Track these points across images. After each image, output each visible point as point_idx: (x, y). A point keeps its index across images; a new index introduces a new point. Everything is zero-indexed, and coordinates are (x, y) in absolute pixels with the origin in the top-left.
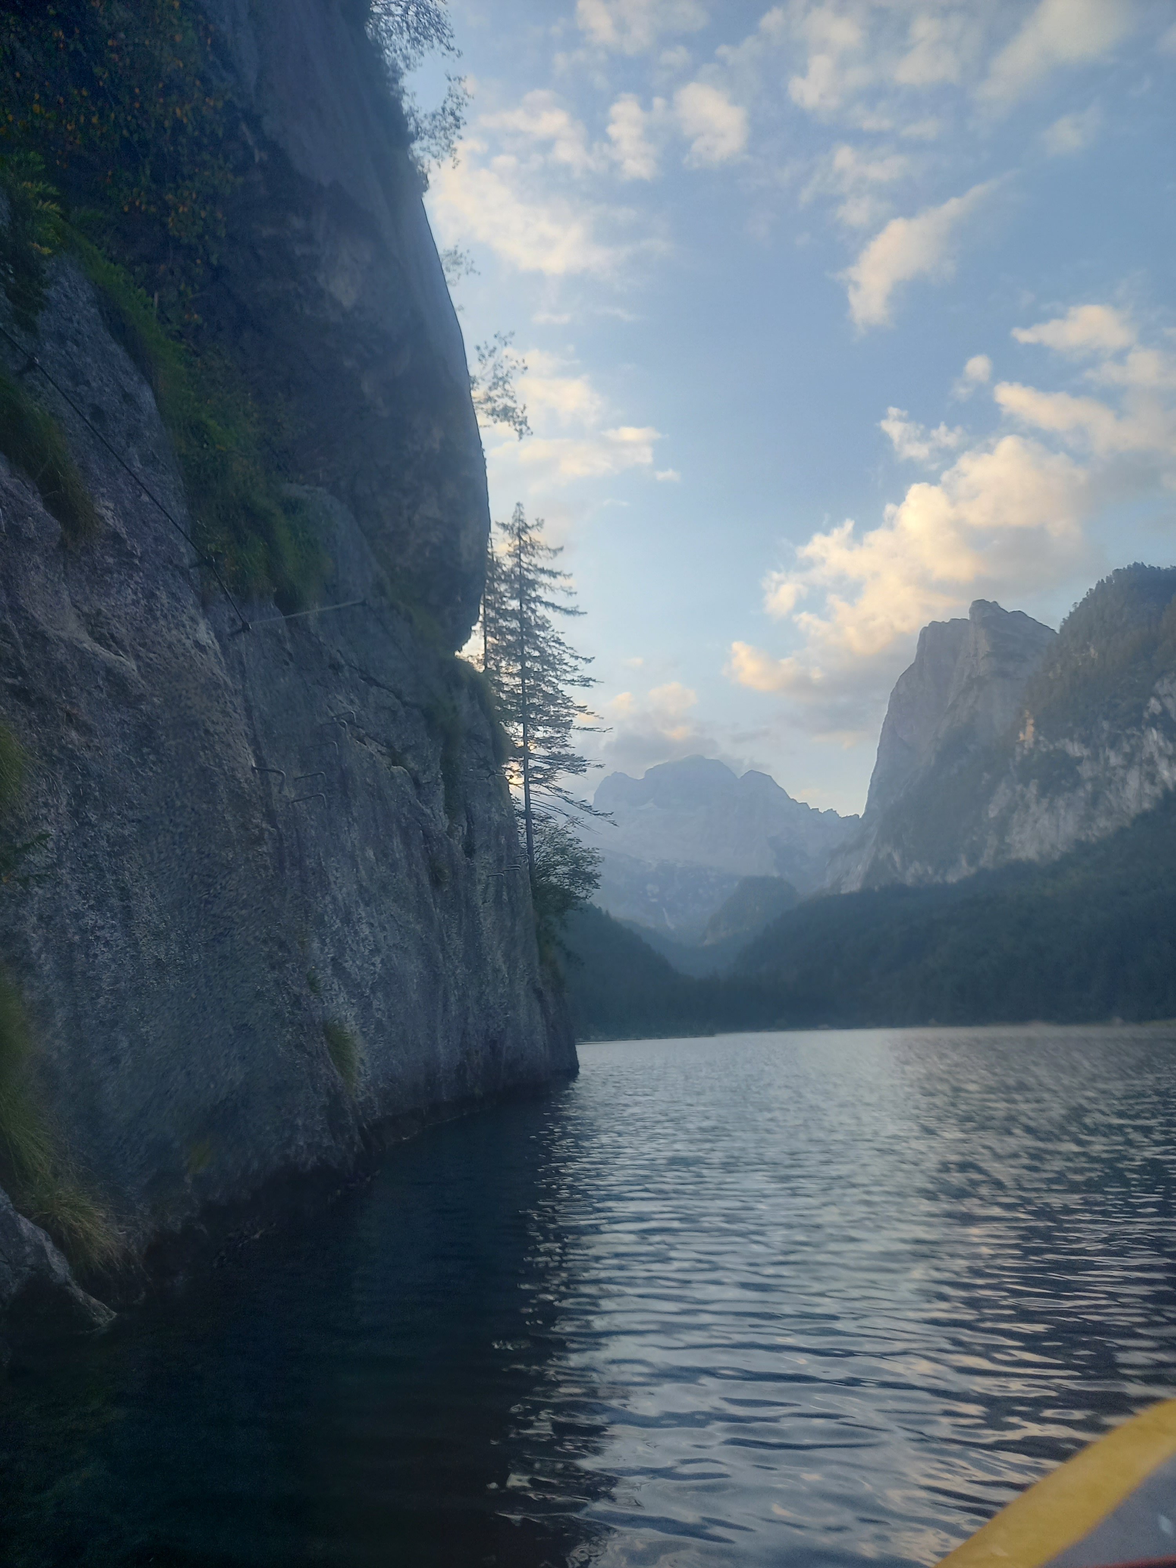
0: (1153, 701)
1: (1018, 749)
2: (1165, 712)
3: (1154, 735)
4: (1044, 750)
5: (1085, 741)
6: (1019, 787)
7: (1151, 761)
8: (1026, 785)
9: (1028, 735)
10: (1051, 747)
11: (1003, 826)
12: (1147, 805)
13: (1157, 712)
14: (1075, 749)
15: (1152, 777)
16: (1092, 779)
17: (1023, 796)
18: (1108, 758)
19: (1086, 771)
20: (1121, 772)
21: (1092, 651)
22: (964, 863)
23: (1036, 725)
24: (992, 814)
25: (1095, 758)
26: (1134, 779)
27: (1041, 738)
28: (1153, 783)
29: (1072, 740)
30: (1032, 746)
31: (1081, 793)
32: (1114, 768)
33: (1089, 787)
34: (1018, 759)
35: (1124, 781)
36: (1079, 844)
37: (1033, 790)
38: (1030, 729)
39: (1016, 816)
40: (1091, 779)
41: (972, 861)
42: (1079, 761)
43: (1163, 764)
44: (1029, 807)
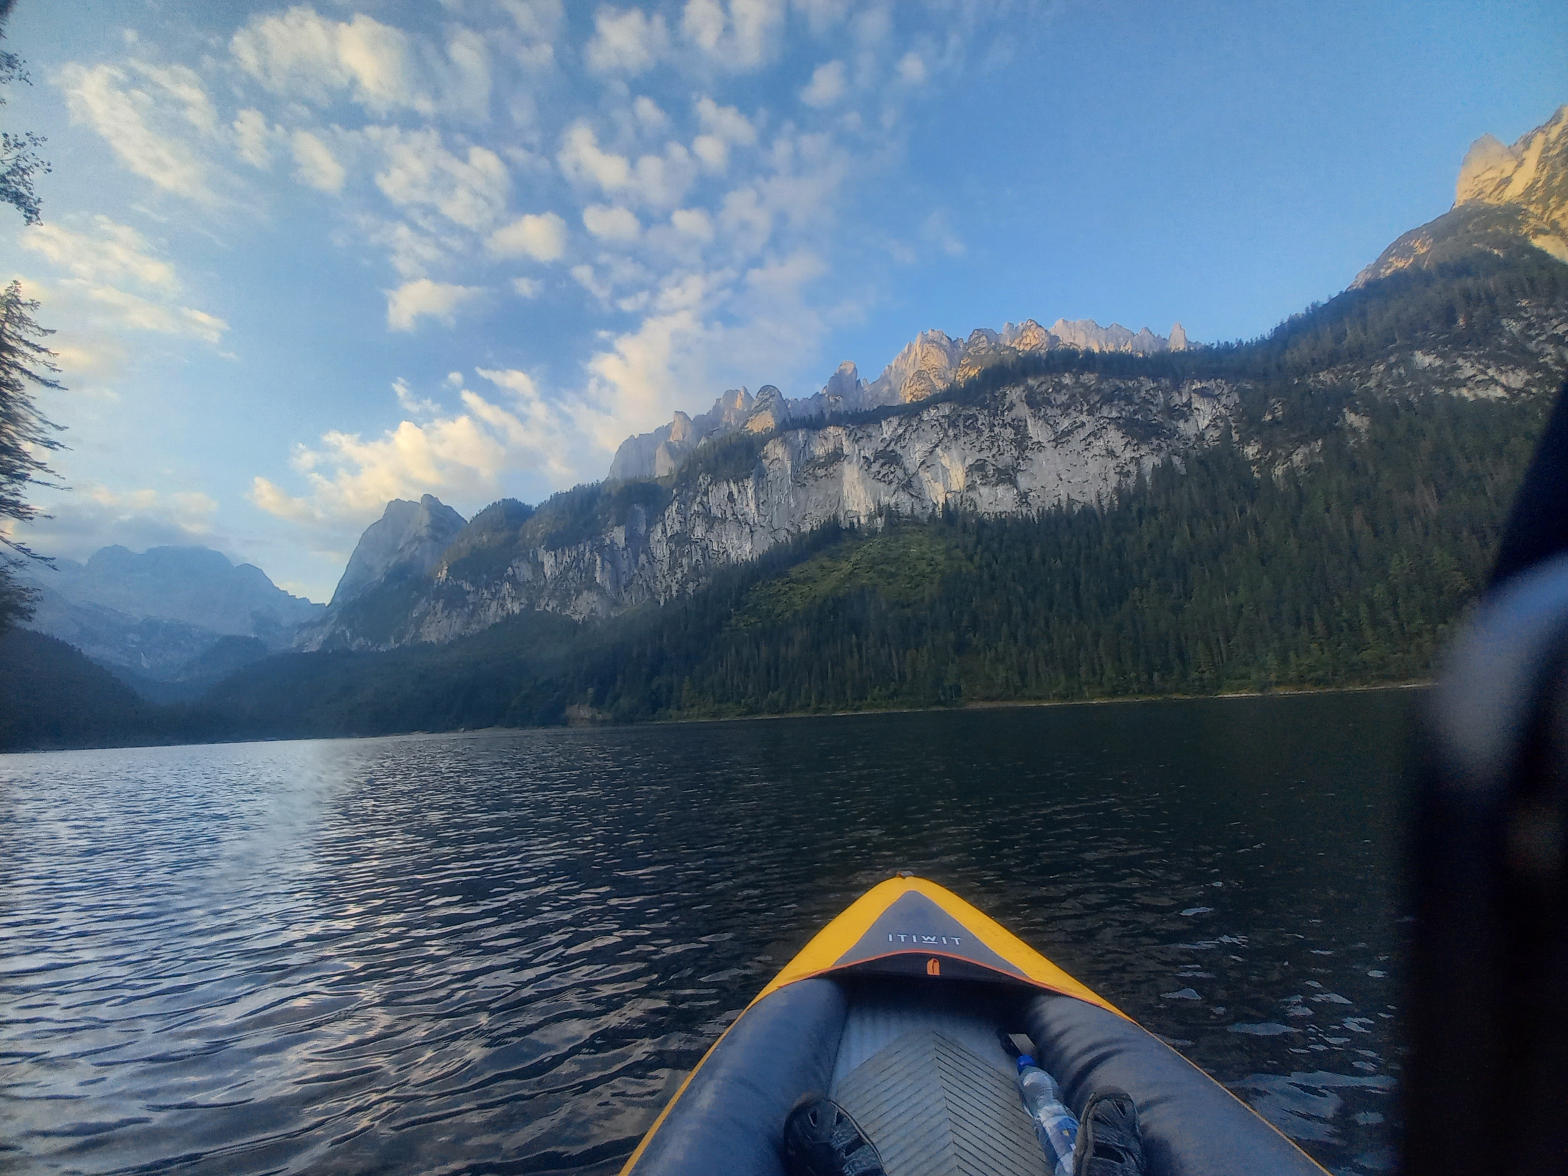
0: (510, 569)
1: (436, 581)
2: (514, 575)
3: (507, 586)
4: (450, 584)
5: (473, 583)
6: (433, 603)
7: (504, 598)
8: (437, 602)
9: (443, 575)
10: (454, 583)
11: (419, 622)
12: (498, 620)
13: (511, 575)
14: (467, 586)
15: (503, 606)
16: (474, 604)
17: (434, 607)
18: (483, 593)
19: (470, 598)
20: (488, 601)
21: (484, 537)
22: (393, 641)
23: (448, 570)
24: (414, 615)
25: (476, 592)
26: (494, 606)
27: (450, 577)
28: (503, 610)
29: (466, 581)
30: (444, 581)
31: (466, 610)
32: (485, 599)
33: (471, 607)
34: (435, 586)
35: (489, 606)
36: (460, 636)
37: (440, 605)
38: (445, 572)
39: (428, 618)
40: (472, 603)
41: (398, 639)
42: (469, 592)
43: (509, 600)
44: (436, 614)
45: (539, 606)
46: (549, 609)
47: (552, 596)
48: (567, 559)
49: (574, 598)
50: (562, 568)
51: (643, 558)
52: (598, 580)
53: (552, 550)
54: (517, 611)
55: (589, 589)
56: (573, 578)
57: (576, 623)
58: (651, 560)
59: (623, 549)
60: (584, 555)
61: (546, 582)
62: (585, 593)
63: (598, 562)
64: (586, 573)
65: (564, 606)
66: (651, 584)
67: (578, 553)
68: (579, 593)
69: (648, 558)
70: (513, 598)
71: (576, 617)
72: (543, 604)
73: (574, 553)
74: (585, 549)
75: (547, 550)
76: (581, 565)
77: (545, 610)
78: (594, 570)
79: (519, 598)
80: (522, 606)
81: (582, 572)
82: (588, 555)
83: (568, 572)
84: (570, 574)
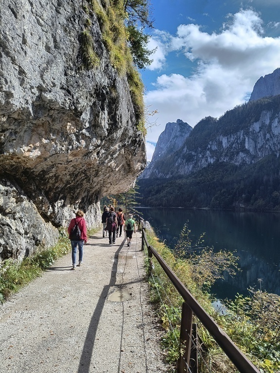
0: (209, 145)
1: (183, 152)
2: (211, 148)
3: (208, 152)
5: (195, 152)
6: (182, 160)
7: (207, 157)
8: (184, 160)
9: (185, 149)
10: (189, 152)
11: (178, 167)
12: (205, 166)
13: (209, 148)
14: (193, 153)
15: (207, 160)
17: (183, 162)
18: (199, 156)
19: (195, 158)
22: (170, 174)
23: (187, 148)
24: (176, 165)
25: (197, 155)
26: (203, 161)
27: (188, 150)
28: (207, 162)
29: (193, 151)
30: (186, 152)
32: (200, 158)
33: (195, 161)
34: (183, 154)
36: (192, 172)
39: (181, 166)
41: (172, 173)
42: (194, 156)
43: (209, 158)
44: (183, 164)
46: (225, 161)
47: (226, 155)
48: (232, 139)
49: (235, 155)
50: (230, 143)
51: (268, 136)
52: (246, 147)
53: (226, 136)
54: (212, 162)
55: (242, 151)
56: (235, 147)
57: (237, 166)
58: (272, 135)
59: (258, 132)
60: (240, 137)
61: (223, 149)
62: (240, 153)
63: (246, 139)
64: (241, 145)
65: (231, 159)
66: (272, 147)
67: (237, 137)
68: (238, 153)
69: (271, 135)
70: (210, 157)
71: (237, 164)
72: (222, 159)
73: (235, 137)
74: (240, 134)
75: (224, 136)
76: (239, 141)
77: (223, 161)
78: (244, 143)
79: (213, 157)
80: (214, 160)
81: (239, 144)
82: (242, 137)
83: (233, 145)
84: (234, 145)
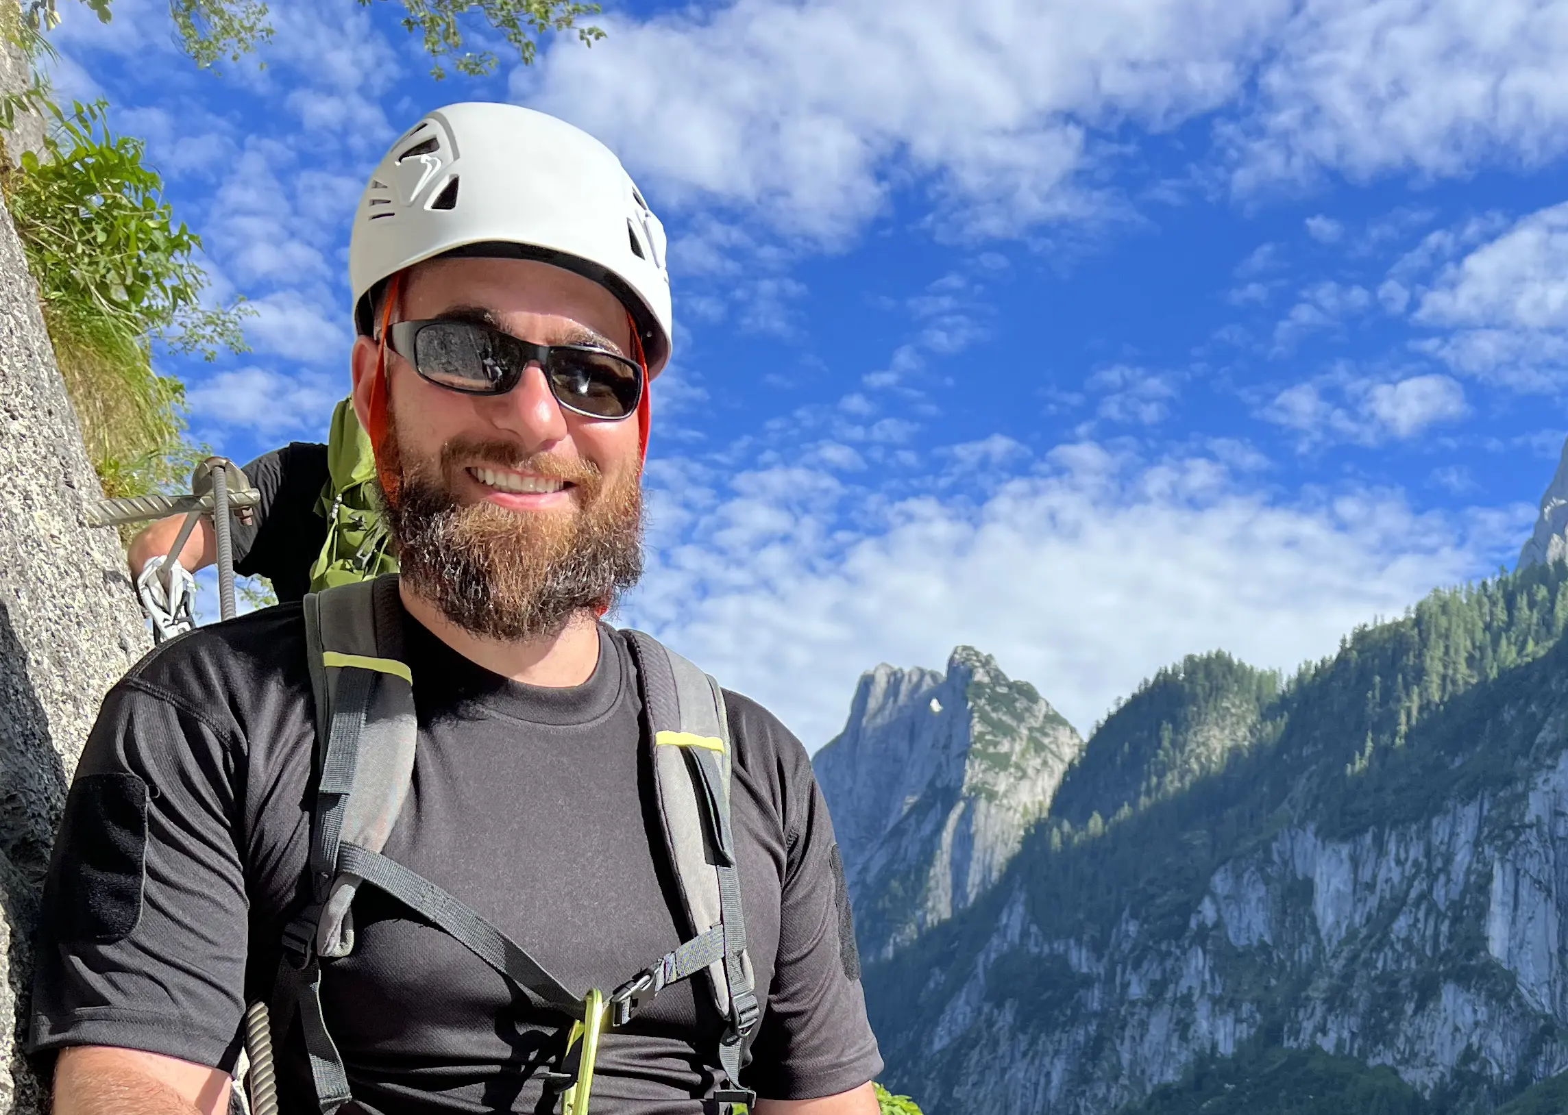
0: (1206, 904)
1: (996, 941)
2: (1221, 926)
3: (1198, 961)
4: (1035, 950)
5: (1098, 948)
7: (1186, 1001)
8: (1000, 1005)
9: (1014, 919)
10: (1046, 949)
12: (1172, 1077)
13: (1209, 923)
14: (1081, 960)
15: (1183, 1028)
17: (990, 1023)
18: (1129, 984)
20: (1142, 1012)
23: (1031, 905)
24: (937, 1045)
25: (1108, 980)
26: (1159, 1026)
27: (1034, 929)
28: (1184, 1038)
29: (1079, 942)
30: (1017, 940)
32: (1133, 1004)
33: (1093, 1027)
34: (993, 956)
35: (1143, 1025)
37: (1006, 1018)
39: (975, 1054)
40: (1096, 1015)
42: (1087, 982)
43: (1203, 1011)
44: (996, 1043)
45: (1296, 1033)
46: (1328, 1044)
47: (1337, 1000)
48: (1390, 872)
49: (1409, 1008)
50: (1373, 901)
52: (1497, 947)
53: (1344, 839)
54: (1226, 1048)
55: (1463, 978)
56: (1407, 942)
60: (1448, 859)
61: (1319, 949)
62: (1448, 992)
63: (1497, 886)
64: (1456, 920)
67: (1428, 854)
68: (1427, 992)
70: (1215, 1001)
72: (1308, 1026)
73: (1416, 851)
74: (1453, 835)
75: (1328, 834)
76: (1439, 894)
77: (1315, 1050)
78: (1482, 912)
79: (1234, 1004)
80: (1244, 1031)
81: (1440, 916)
82: (1462, 858)
83: (1394, 914)
84: (1401, 925)
